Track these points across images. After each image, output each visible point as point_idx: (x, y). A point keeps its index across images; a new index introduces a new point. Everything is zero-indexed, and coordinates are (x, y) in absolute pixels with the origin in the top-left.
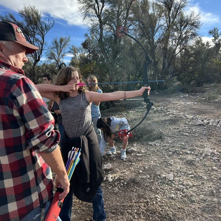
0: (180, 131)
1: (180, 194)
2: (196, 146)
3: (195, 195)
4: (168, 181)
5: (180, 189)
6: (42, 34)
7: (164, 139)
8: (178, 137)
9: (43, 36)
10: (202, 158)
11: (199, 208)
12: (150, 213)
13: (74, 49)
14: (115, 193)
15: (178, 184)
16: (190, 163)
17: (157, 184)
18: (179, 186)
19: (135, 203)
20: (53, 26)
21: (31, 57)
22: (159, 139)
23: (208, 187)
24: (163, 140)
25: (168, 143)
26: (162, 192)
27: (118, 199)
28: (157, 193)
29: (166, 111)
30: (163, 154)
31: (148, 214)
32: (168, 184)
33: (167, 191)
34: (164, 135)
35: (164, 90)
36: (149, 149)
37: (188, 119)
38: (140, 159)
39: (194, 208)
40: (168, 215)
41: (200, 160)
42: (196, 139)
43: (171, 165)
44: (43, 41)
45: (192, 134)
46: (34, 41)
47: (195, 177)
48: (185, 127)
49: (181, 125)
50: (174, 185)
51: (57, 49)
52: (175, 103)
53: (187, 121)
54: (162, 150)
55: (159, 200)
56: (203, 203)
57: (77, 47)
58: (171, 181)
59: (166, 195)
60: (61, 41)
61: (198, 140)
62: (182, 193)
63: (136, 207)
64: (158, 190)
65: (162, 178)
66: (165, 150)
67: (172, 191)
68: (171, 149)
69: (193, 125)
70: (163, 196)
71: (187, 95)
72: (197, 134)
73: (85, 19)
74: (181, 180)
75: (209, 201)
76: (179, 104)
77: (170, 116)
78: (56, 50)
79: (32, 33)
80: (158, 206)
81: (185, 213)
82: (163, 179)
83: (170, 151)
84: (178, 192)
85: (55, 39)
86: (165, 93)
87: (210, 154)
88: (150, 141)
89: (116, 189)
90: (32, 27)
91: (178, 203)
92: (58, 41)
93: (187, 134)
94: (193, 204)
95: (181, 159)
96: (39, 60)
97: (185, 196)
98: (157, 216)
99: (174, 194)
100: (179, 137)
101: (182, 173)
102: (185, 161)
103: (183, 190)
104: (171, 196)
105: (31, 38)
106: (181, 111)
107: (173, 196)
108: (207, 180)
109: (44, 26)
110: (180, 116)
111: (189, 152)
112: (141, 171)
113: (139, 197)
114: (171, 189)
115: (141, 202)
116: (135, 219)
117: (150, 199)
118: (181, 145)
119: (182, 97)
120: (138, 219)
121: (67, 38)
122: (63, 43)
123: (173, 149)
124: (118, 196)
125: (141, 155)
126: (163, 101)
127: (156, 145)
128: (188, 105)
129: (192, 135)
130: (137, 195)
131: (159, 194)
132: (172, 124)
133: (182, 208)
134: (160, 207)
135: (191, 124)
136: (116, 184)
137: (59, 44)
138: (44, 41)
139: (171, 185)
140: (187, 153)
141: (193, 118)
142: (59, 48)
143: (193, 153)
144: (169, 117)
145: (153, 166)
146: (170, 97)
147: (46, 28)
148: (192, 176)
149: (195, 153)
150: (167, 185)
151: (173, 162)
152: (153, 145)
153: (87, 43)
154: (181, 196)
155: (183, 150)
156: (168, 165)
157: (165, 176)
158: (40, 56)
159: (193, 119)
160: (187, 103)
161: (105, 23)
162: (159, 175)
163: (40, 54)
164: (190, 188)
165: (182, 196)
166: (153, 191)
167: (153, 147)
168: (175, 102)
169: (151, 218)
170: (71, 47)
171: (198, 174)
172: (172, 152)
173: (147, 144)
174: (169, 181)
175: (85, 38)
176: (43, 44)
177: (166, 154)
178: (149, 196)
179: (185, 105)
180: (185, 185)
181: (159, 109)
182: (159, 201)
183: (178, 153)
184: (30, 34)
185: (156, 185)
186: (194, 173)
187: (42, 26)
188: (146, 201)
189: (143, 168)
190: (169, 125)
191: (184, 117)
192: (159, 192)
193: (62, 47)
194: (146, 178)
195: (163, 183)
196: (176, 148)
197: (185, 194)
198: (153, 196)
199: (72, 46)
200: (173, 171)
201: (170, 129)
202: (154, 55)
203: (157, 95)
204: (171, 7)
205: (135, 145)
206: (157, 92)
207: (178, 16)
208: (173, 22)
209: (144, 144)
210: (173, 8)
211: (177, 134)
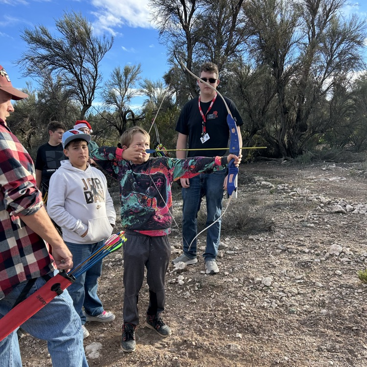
0: (303, 221)
1: (276, 303)
2: (321, 243)
3: (297, 305)
4: (263, 286)
5: (278, 297)
6: (94, 60)
7: (275, 231)
9: (96, 66)
10: (324, 259)
11: (297, 320)
12: (228, 324)
13: (149, 86)
14: (185, 298)
15: (277, 290)
16: (305, 265)
17: (246, 289)
18: (278, 293)
19: (210, 311)
20: (111, 46)
21: (78, 101)
22: (266, 231)
23: (320, 296)
24: (272, 233)
25: (280, 238)
26: (250, 299)
27: (188, 306)
28: (243, 301)
29: (290, 191)
30: (267, 253)
31: (225, 324)
32: (263, 290)
33: (258, 298)
34: (275, 226)
35: (297, 157)
36: (247, 245)
37: (321, 203)
38: (230, 258)
39: (290, 320)
40: (252, 326)
41: (321, 262)
42: (324, 233)
43: (274, 267)
44: (95, 73)
45: (321, 225)
46: (81, 74)
47: (305, 283)
48: (313, 215)
49: (308, 211)
50: (271, 291)
51: (120, 86)
52: (309, 179)
53: (320, 206)
54: (267, 247)
55: (244, 308)
56: (306, 315)
57: (153, 83)
58: (267, 286)
59: (255, 304)
60: (127, 71)
61: (327, 234)
62: (279, 302)
63: (211, 315)
64: (246, 297)
65: (255, 282)
66: (272, 247)
67: (266, 299)
68: (280, 246)
69: (328, 213)
70: (252, 304)
71: (334, 166)
72: (328, 226)
73: (163, 34)
74: (283, 286)
75: (315, 312)
76: (315, 180)
77: (294, 199)
78: (117, 87)
79: (77, 60)
80: (240, 316)
81: (275, 324)
82: (256, 284)
83: (278, 248)
84: (274, 300)
85: (116, 70)
86: (298, 162)
87: (338, 254)
88: (252, 235)
89: (188, 293)
90: (78, 48)
91: (270, 314)
92: (122, 72)
93: (312, 225)
94: (291, 315)
95: (292, 259)
96: (90, 105)
97: (282, 306)
98: (236, 326)
99: (268, 303)
100: (298, 229)
101: (287, 278)
102: (296, 262)
103: (281, 298)
104: (262, 305)
105: (76, 69)
106: (316, 191)
107: (266, 304)
108: (322, 287)
109: (97, 46)
110: (310, 198)
111: (307, 251)
112: (227, 273)
113: (218, 304)
114: (265, 296)
115: (218, 310)
116: (207, 329)
117: (232, 307)
118: (299, 240)
119: (324, 169)
120: (210, 329)
121: (137, 68)
122: (129, 76)
123: (285, 245)
124: (189, 301)
125: (233, 252)
126: (291, 175)
127: (260, 239)
128: (331, 182)
129: (321, 227)
130: (215, 301)
131: (246, 302)
132: (293, 210)
133: (273, 320)
134: (244, 317)
135: (325, 210)
136: (188, 287)
137: (123, 78)
138: (97, 73)
139: (266, 292)
140: (304, 252)
141: (330, 201)
142: (122, 84)
143: (313, 251)
144: (292, 200)
145: (247, 267)
146: (303, 168)
147: (100, 51)
148: (302, 281)
149: (316, 252)
150: (260, 292)
151: (278, 263)
152: (255, 239)
153: (173, 75)
154: (277, 305)
155: (298, 248)
156: (270, 266)
157: (261, 279)
158: (91, 98)
159: (329, 203)
160: (330, 179)
161: (196, 40)
162: (253, 279)
163: (92, 96)
164: (292, 296)
165: (278, 306)
166: (239, 297)
167: (255, 242)
168: (311, 177)
169: (227, 329)
170: (144, 83)
171: (311, 279)
172: (282, 250)
173: (247, 239)
174: (265, 286)
175: (169, 66)
176: (96, 78)
177: (271, 252)
178: (232, 303)
179: (326, 182)
180: (286, 292)
181: (280, 187)
182: (243, 310)
183: (290, 252)
184: (74, 61)
185: (244, 290)
186: (305, 278)
187: (94, 46)
188: (226, 309)
189: (231, 270)
190: (288, 212)
191: (315, 200)
192: (247, 300)
193: (127, 82)
194: (233, 281)
195: (255, 289)
196: (290, 244)
197: (283, 303)
198: (237, 304)
199: (145, 81)
200: (275, 274)
201: (289, 218)
202: (284, 97)
203: (285, 165)
204: (317, 7)
205: (227, 239)
206: (285, 160)
207: (329, 23)
208: (318, 34)
209: (241, 238)
210: (320, 10)
211: (298, 225)
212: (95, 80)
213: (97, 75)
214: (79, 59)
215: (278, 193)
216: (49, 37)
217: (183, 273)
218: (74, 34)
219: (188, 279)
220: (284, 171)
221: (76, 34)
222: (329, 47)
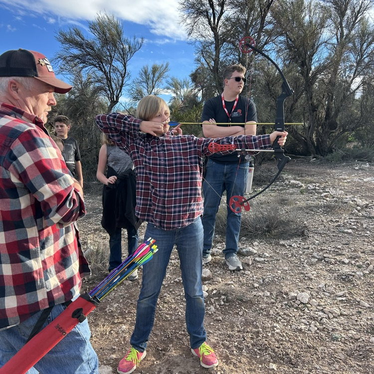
0: (339, 226)
1: (315, 326)
2: (362, 253)
3: (341, 329)
4: (299, 303)
5: (317, 317)
6: (124, 59)
7: (308, 237)
8: (333, 236)
9: (125, 64)
10: (368, 272)
11: (342, 350)
12: (259, 350)
13: (176, 84)
14: (209, 314)
15: (315, 309)
16: (346, 279)
17: (279, 307)
18: (316, 313)
19: (239, 332)
20: (141, 46)
21: (106, 97)
22: (299, 236)
23: (367, 319)
24: (306, 238)
25: (314, 244)
26: (285, 319)
27: (212, 323)
28: (277, 321)
29: (321, 191)
30: (301, 261)
31: (256, 350)
32: (299, 308)
33: (293, 318)
34: (308, 231)
35: (327, 155)
36: (278, 251)
37: (358, 206)
38: (259, 266)
39: (334, 350)
40: (288, 354)
41: (364, 275)
42: (364, 241)
43: (311, 279)
44: (124, 71)
45: (359, 231)
46: (110, 72)
47: (348, 301)
48: (350, 219)
49: (344, 215)
50: (309, 310)
51: (148, 84)
52: (341, 179)
53: (357, 209)
54: (301, 255)
55: (278, 331)
56: (352, 343)
57: (179, 81)
58: (304, 304)
59: (291, 325)
60: (155, 70)
61: (368, 242)
62: (318, 324)
63: (239, 338)
64: (280, 316)
65: (290, 298)
66: (307, 255)
67: (303, 320)
68: (315, 254)
69: (366, 217)
70: (287, 326)
71: (368, 166)
72: (368, 232)
73: (191, 35)
74: (322, 304)
75: (363, 341)
76: (348, 180)
77: (327, 200)
78: (145, 85)
79: (107, 59)
80: (274, 340)
81: (316, 354)
82: (291, 300)
83: (314, 257)
84: (313, 322)
85: (144, 68)
86: (328, 160)
88: (283, 239)
89: (212, 308)
90: (109, 48)
91: (309, 340)
92: (150, 70)
93: (350, 231)
94: (335, 342)
95: (330, 271)
96: (117, 101)
97: (323, 330)
98: (269, 354)
99: (306, 324)
100: (334, 234)
101: (326, 294)
102: (336, 274)
103: (321, 319)
104: (299, 328)
105: (106, 67)
106: (350, 192)
107: (303, 327)
108: (369, 308)
109: (127, 46)
110: (345, 200)
111: (347, 261)
112: (256, 285)
113: (247, 323)
114: (301, 316)
115: (248, 332)
116: (234, 355)
117: (264, 328)
118: (336, 248)
119: (357, 168)
120: (238, 356)
121: (164, 66)
122: (157, 75)
123: (321, 253)
124: (213, 318)
125: (263, 259)
126: (321, 174)
127: (293, 245)
128: (366, 182)
129: (360, 233)
130: (244, 320)
131: (280, 322)
132: (327, 213)
133: (313, 348)
134: (278, 342)
135: (363, 214)
136: (212, 300)
137: (151, 76)
138: (125, 71)
139: (303, 311)
140: (344, 263)
141: (368, 205)
142: (150, 81)
143: (353, 262)
144: (325, 201)
145: (279, 278)
146: (335, 167)
147: (130, 50)
148: (344, 299)
149: (357, 264)
150: (295, 310)
151: (314, 275)
152: (286, 245)
153: (199, 74)
154: (316, 329)
155: (336, 257)
157: (296, 295)
158: (119, 95)
159: (367, 206)
160: (365, 180)
161: (224, 41)
162: (287, 294)
163: (119, 93)
164: (334, 317)
165: (318, 329)
166: (271, 316)
167: (287, 249)
168: (343, 177)
169: (258, 357)
170: (170, 81)
171: (355, 297)
172: (318, 259)
173: (277, 244)
174: (301, 303)
175: (196, 65)
176: (124, 76)
177: (306, 261)
178: (263, 323)
179: (360, 183)
180: (326, 312)
181: (311, 186)
182: (277, 333)
183: (327, 262)
184: (104, 60)
185: (277, 308)
186: (347, 295)
187: (124, 46)
188: (256, 330)
189: (261, 281)
190: (322, 214)
191: (351, 202)
192: (281, 320)
193: (155, 79)
194: (264, 295)
195: (290, 307)
196: (326, 252)
197: (324, 326)
198: (269, 325)
199: (172, 79)
200: (312, 288)
201: (323, 221)
202: (312, 95)
203: (314, 163)
204: (346, 10)
205: (256, 243)
206: (313, 158)
207: (357, 24)
208: (347, 35)
209: (271, 243)
210: (349, 12)
211: (333, 230)
212: (123, 77)
213: (125, 73)
214: (109, 58)
215: (309, 193)
216: (81, 38)
217: (206, 282)
218: (106, 35)
219: (212, 290)
220: (314, 170)
221: (108, 35)
222: (359, 47)
